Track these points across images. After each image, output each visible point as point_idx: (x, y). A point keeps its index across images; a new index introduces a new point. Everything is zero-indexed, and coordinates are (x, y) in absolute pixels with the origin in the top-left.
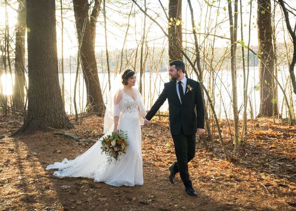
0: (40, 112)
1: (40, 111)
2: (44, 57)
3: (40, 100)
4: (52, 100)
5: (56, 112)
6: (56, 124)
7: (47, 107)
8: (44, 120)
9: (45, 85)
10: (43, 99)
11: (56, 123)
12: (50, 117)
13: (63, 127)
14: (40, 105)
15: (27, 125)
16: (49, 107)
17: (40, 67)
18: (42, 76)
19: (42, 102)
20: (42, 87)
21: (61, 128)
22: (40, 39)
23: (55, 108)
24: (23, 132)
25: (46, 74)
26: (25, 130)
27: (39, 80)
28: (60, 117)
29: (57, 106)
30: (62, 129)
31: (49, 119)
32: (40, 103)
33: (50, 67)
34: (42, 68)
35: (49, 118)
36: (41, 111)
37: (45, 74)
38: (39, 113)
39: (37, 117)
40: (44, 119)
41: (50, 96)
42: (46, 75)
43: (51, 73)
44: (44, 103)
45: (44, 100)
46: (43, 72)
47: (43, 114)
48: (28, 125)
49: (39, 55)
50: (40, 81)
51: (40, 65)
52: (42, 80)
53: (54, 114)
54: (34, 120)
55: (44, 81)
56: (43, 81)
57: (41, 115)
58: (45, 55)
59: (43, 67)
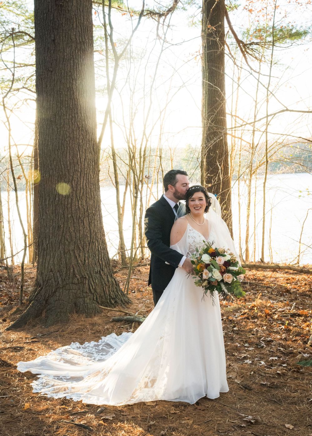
0: (74, 274)
1: (74, 271)
2: (79, 156)
3: (72, 247)
4: (94, 247)
5: (102, 272)
6: (104, 297)
7: (87, 261)
8: (83, 291)
9: (81, 216)
10: (78, 246)
11: (103, 294)
12: (93, 284)
13: (116, 302)
14: (73, 258)
15: (44, 302)
16: (90, 262)
17: (71, 178)
18: (76, 196)
19: (76, 251)
20: (75, 220)
21: (113, 304)
22: (72, 120)
23: (101, 263)
24: (36, 317)
25: (83, 193)
26: (41, 313)
27: (69, 206)
28: (108, 281)
29: (103, 259)
30: (115, 307)
31: (91, 288)
32: (72, 254)
33: (90, 179)
34: (75, 180)
35: (91, 285)
36: (76, 271)
37: (81, 194)
38: (71, 275)
39: (67, 284)
40: (83, 287)
41: (91, 238)
42: (83, 195)
43: (91, 191)
44: (81, 254)
45: (81, 248)
46: (77, 188)
47: (80, 278)
48: (46, 303)
49: (70, 152)
50: (71, 208)
51: (72, 174)
52: (75, 205)
53: (98, 275)
54: (61, 290)
55: (79, 207)
56: (77, 207)
57: (76, 281)
58: (81, 153)
59: (78, 178)
